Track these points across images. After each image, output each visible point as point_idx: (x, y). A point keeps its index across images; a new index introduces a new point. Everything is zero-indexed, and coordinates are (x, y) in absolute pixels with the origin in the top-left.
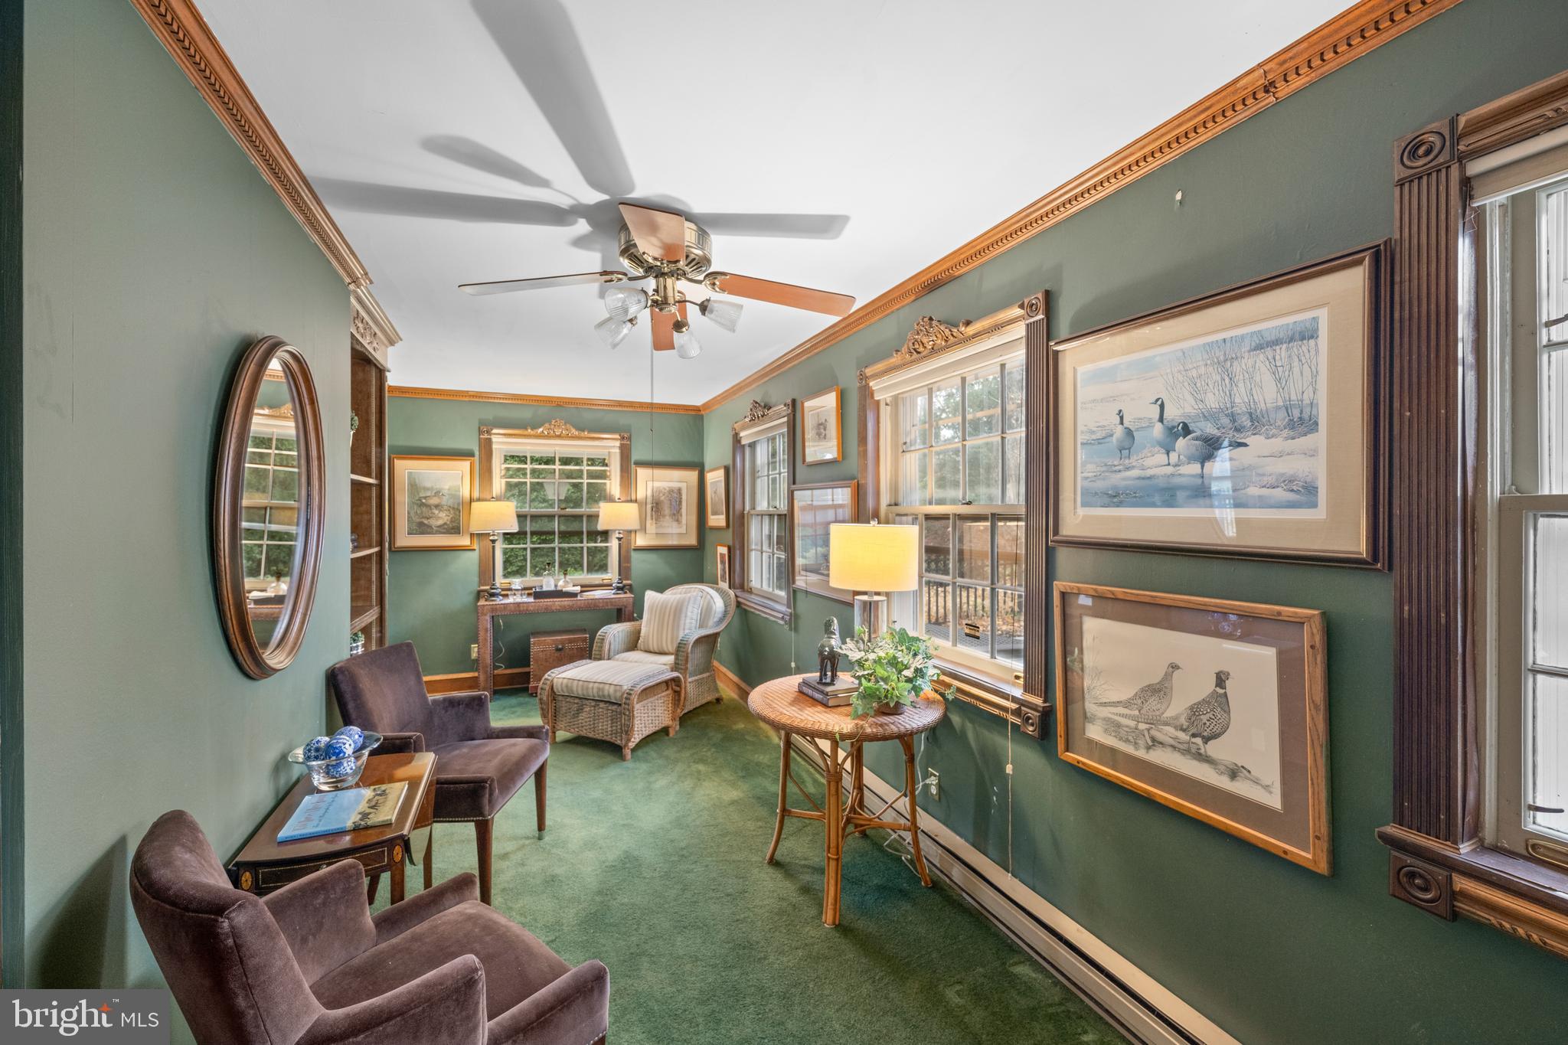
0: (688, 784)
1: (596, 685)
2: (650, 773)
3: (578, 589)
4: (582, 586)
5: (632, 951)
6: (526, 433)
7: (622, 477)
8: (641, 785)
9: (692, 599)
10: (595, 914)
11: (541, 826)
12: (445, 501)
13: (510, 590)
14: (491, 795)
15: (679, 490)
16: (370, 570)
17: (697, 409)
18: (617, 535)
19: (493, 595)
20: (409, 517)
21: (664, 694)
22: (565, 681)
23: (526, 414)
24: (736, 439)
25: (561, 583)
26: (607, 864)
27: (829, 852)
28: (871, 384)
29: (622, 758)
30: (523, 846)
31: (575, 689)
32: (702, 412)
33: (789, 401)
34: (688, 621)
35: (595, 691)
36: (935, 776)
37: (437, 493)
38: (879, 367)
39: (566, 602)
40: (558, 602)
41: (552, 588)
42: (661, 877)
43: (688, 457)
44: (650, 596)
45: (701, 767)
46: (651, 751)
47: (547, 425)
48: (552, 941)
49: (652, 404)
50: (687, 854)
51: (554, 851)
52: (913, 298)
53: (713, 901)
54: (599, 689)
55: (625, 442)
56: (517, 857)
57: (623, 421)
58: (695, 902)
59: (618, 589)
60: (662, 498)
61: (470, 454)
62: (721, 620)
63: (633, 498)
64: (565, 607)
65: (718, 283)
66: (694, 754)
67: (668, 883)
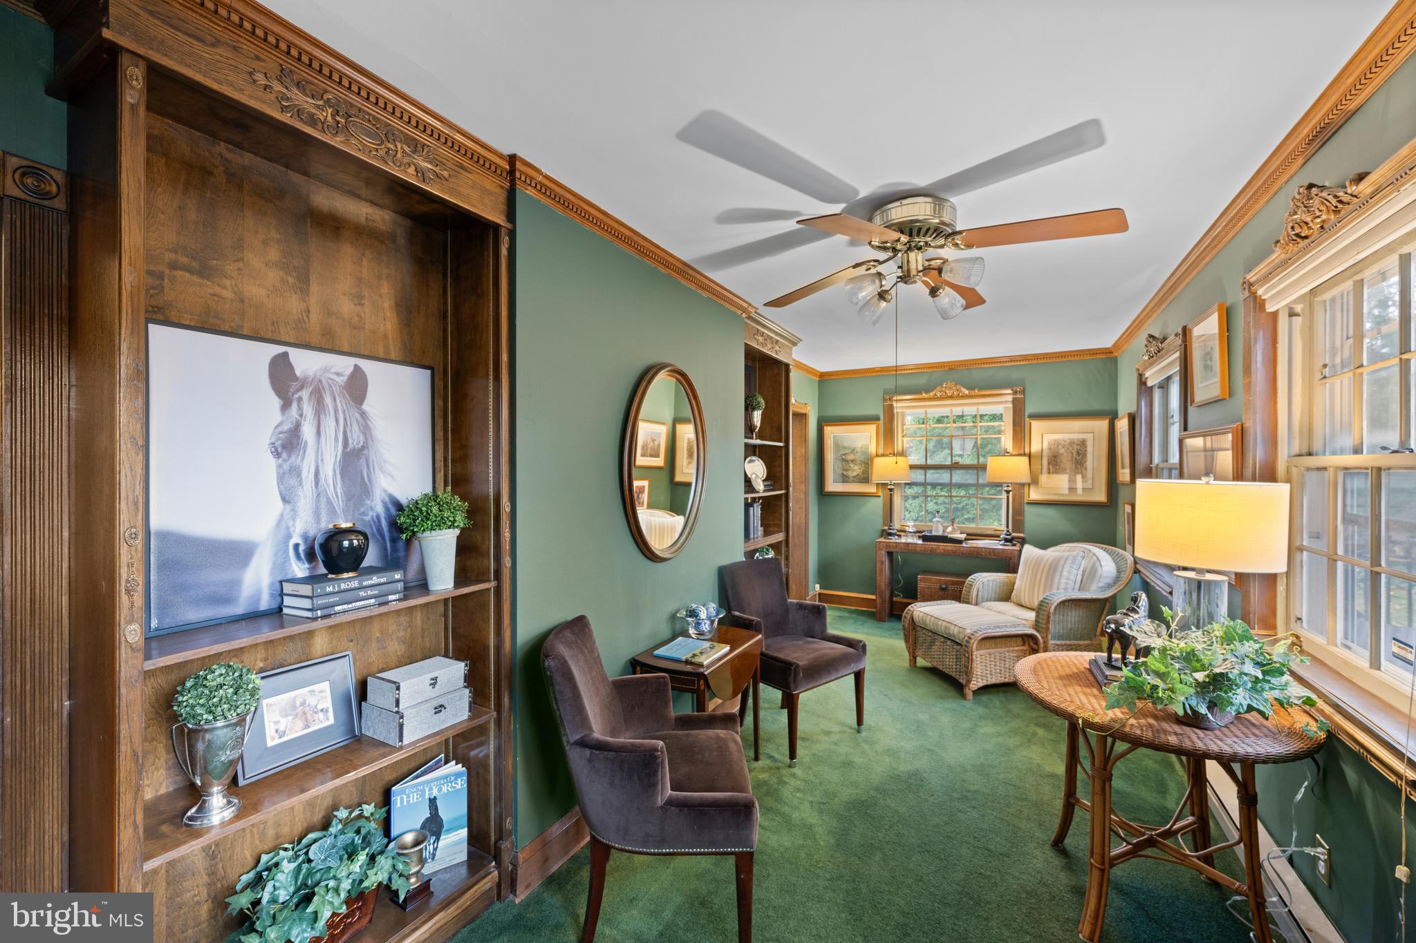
0: (1013, 741)
1: (944, 623)
2: (982, 718)
3: (963, 536)
4: (968, 535)
5: (873, 842)
6: (920, 397)
7: (1015, 431)
8: (966, 725)
9: (1070, 559)
10: (863, 802)
11: (860, 721)
12: (858, 457)
13: (905, 531)
14: (795, 676)
15: (1083, 443)
16: (781, 506)
17: (1108, 351)
18: (1006, 489)
19: (890, 534)
20: (834, 469)
21: (1017, 648)
22: (921, 614)
23: (922, 381)
24: (1142, 382)
25: (950, 529)
26: (896, 772)
27: (1092, 856)
28: (1260, 292)
29: (964, 696)
30: (844, 732)
31: (928, 623)
32: (1115, 354)
33: (1180, 330)
34: (1063, 581)
35: (943, 628)
36: (1324, 848)
37: (853, 451)
38: (1262, 269)
39: (949, 546)
40: (942, 546)
41: (940, 533)
42: (934, 803)
43: (1095, 405)
44: (1029, 551)
45: (1040, 732)
46: (996, 700)
47: (939, 388)
48: (823, 803)
49: (896, 368)
50: (971, 798)
51: (863, 744)
52: (1300, 161)
53: (969, 846)
54: (946, 627)
55: (1018, 396)
56: (835, 737)
57: (1016, 375)
58: (951, 838)
59: (1006, 540)
60: (1062, 451)
61: (875, 419)
62: (1109, 586)
63: (1027, 451)
64: (948, 551)
65: (959, 242)
66: (1040, 717)
67: (936, 810)
